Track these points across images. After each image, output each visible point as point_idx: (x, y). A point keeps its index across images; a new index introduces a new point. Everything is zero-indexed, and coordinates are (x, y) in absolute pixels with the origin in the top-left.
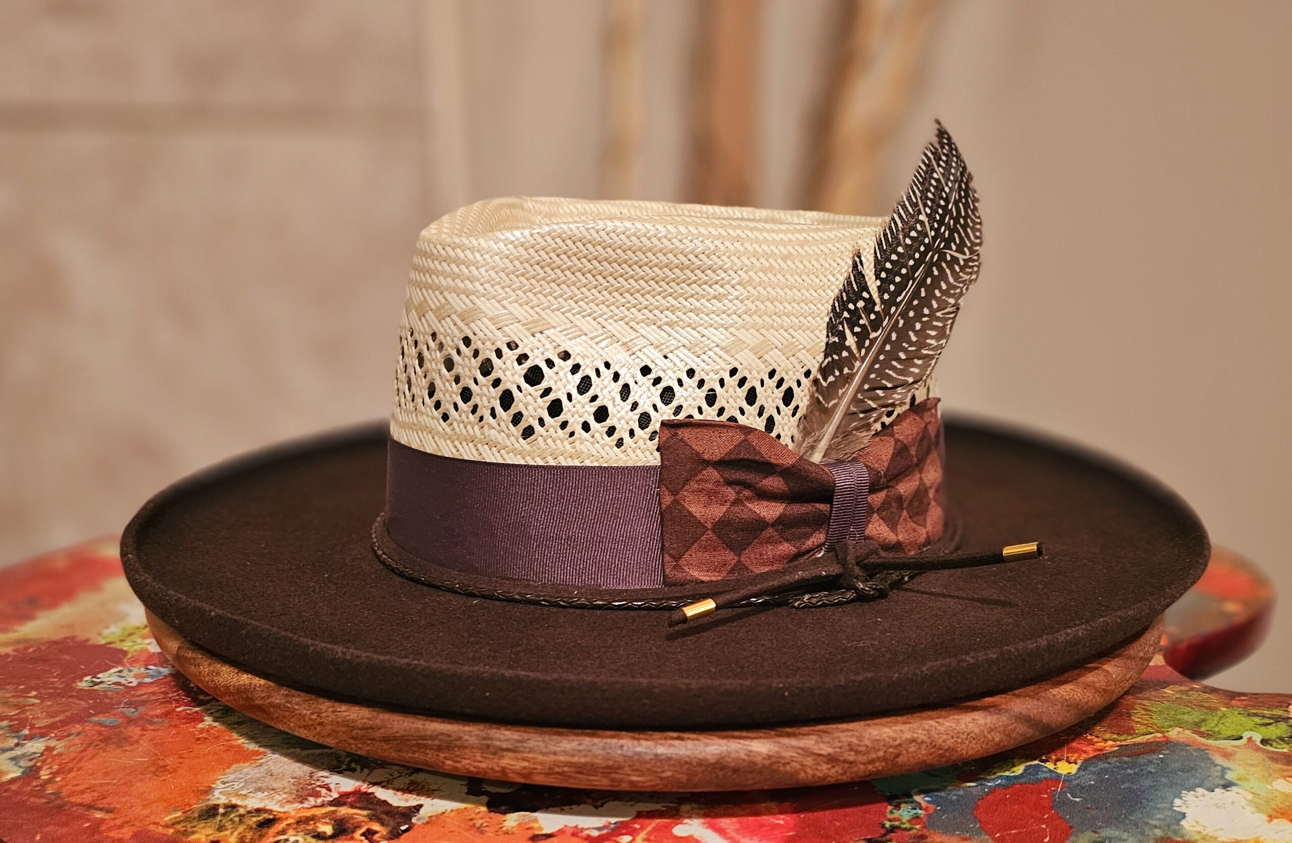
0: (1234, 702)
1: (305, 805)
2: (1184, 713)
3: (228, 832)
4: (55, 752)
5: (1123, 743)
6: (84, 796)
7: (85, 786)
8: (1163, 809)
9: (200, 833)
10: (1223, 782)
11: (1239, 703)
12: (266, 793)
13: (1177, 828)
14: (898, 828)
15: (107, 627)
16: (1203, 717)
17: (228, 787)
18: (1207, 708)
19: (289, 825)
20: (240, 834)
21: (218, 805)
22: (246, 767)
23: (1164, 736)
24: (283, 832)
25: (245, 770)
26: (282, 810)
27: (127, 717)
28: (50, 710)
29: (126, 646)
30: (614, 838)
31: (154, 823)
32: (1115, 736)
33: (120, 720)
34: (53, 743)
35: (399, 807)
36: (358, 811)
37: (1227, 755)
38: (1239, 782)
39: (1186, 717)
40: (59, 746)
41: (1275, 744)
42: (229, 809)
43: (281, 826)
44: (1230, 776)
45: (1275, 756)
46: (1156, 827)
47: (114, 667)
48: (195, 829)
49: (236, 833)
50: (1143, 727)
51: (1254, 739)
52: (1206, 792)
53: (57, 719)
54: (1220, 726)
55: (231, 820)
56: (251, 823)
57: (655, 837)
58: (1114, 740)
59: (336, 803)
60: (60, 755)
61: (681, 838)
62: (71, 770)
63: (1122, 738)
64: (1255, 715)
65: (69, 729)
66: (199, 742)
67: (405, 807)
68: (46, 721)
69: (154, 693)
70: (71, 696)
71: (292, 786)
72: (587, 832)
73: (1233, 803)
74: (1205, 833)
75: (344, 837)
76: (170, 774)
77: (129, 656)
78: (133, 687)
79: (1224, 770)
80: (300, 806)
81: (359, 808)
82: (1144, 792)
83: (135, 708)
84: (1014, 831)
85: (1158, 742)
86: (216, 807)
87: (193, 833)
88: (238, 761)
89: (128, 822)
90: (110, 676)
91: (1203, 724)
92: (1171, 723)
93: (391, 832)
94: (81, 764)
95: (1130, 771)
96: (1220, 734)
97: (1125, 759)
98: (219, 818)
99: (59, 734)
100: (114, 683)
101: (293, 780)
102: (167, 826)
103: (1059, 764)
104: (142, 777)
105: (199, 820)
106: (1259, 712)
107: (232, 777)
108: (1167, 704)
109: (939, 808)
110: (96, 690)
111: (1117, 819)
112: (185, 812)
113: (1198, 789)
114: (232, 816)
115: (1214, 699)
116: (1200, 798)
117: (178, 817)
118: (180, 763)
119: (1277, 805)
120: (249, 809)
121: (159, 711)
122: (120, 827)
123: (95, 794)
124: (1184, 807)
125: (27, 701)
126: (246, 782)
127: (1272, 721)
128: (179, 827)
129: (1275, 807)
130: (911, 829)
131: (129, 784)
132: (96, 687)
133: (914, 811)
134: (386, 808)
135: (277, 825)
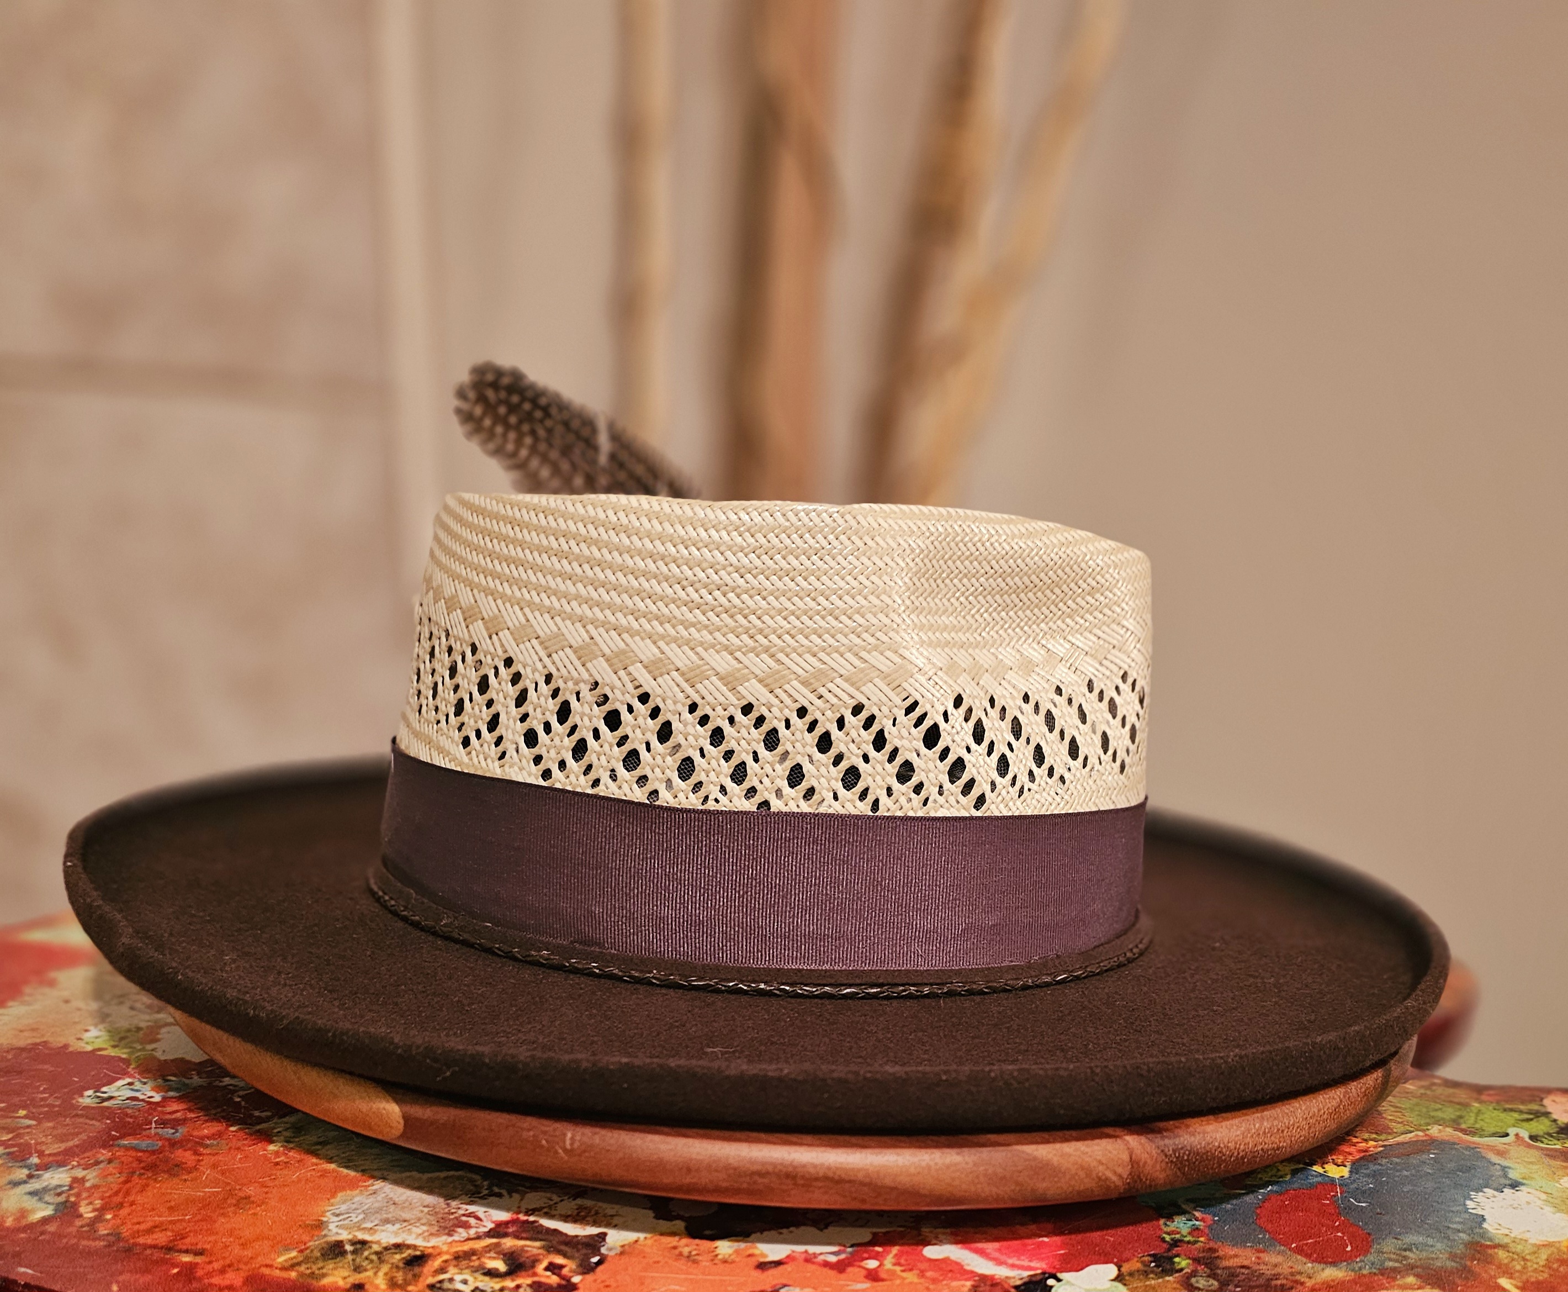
0: (1484, 1097)
1: (456, 1238)
2: (1436, 1110)
3: (369, 1273)
4: (88, 1185)
5: (1386, 1143)
6: (154, 1236)
8: (1459, 1212)
9: (333, 1275)
10: (1509, 1181)
11: (1490, 1098)
12: (398, 1226)
13: (1481, 1232)
14: (1180, 1240)
16: (1458, 1113)
18: (1459, 1104)
19: (446, 1262)
21: (341, 1241)
23: (1426, 1135)
26: (429, 1245)
27: (168, 1140)
28: (55, 1133)
30: (858, 1264)
31: (267, 1266)
32: (1374, 1136)
34: (79, 1173)
35: (577, 1236)
36: (528, 1243)
37: (1501, 1153)
38: (1524, 1181)
39: (1439, 1114)
40: (91, 1176)
41: (1545, 1140)
42: (359, 1246)
43: (436, 1263)
44: (1513, 1175)
45: (1551, 1153)
46: (1459, 1231)
47: (117, 1079)
48: (324, 1271)
50: (1400, 1125)
51: (1521, 1135)
52: (1496, 1193)
53: (71, 1144)
54: (1481, 1123)
55: (367, 1259)
56: (395, 1261)
57: (906, 1260)
58: (1374, 1140)
59: (495, 1234)
60: (96, 1186)
62: (120, 1206)
63: (1383, 1137)
64: (1512, 1110)
65: (94, 1155)
66: (279, 1167)
68: (56, 1146)
70: (77, 1115)
72: (821, 1257)
73: (1528, 1203)
74: (1512, 1235)
75: (524, 1273)
76: (259, 1206)
78: (157, 1103)
79: (1502, 1169)
80: (450, 1239)
81: (528, 1239)
82: (1430, 1194)
83: (172, 1129)
84: (1310, 1241)
85: (1423, 1141)
86: (339, 1244)
88: (343, 1189)
89: (230, 1266)
90: (118, 1090)
91: (1462, 1121)
92: (1428, 1120)
93: (581, 1266)
94: (132, 1198)
95: (1406, 1173)
96: (1483, 1130)
97: (1396, 1159)
98: (350, 1256)
99: (82, 1161)
100: (130, 1099)
101: (426, 1210)
102: (284, 1269)
103: (1327, 1167)
104: (222, 1211)
105: (324, 1260)
106: (1513, 1108)
107: (344, 1207)
108: (1414, 1100)
109: (1218, 1218)
111: (1414, 1225)
112: (301, 1252)
113: (1486, 1190)
114: (366, 1253)
115: (1460, 1095)
116: (1492, 1199)
117: (295, 1258)
118: (266, 1193)
120: (384, 1245)
121: (206, 1131)
123: (169, 1234)
124: (1479, 1209)
125: (19, 1123)
126: (364, 1212)
127: (1531, 1116)
128: (301, 1268)
130: (1195, 1241)
131: (209, 1219)
132: (106, 1104)
133: (1191, 1223)
134: (561, 1238)
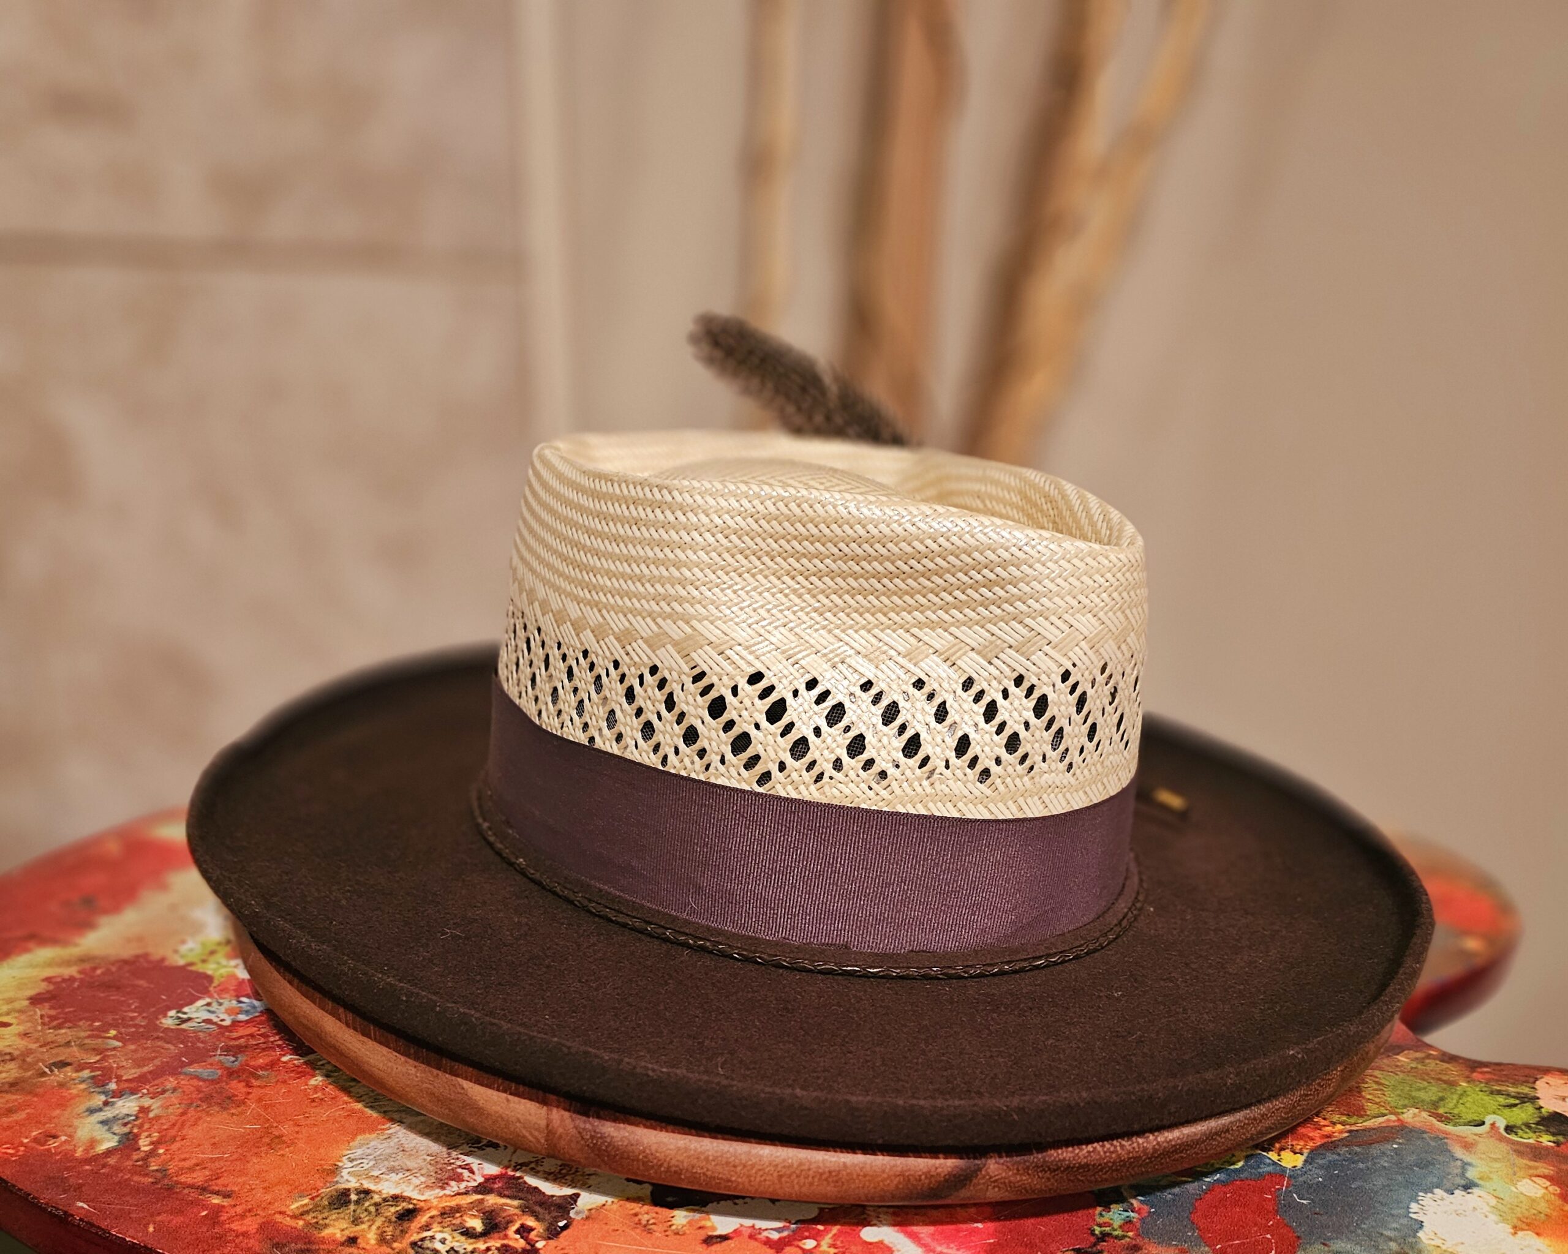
0: (1475, 1074)
1: (447, 1192)
2: (1419, 1090)
3: (364, 1226)
4: (151, 1115)
5: (1353, 1127)
6: (194, 1175)
7: (194, 1161)
8: (1399, 1216)
9: (334, 1226)
10: (1463, 1182)
11: (1480, 1076)
12: (401, 1175)
13: (1414, 1240)
14: (1109, 1235)
15: (183, 942)
16: (1441, 1094)
17: (357, 1165)
18: (1445, 1082)
19: (432, 1217)
20: (378, 1228)
21: (349, 1190)
22: (373, 1140)
23: (1399, 1120)
24: (427, 1227)
25: (372, 1144)
26: (422, 1198)
27: (227, 1069)
28: (135, 1056)
29: (209, 969)
30: (796, 1243)
31: (280, 1213)
32: (1345, 1118)
33: (219, 1072)
34: (147, 1102)
35: (553, 1196)
36: (508, 1201)
37: (1468, 1146)
38: (1481, 1182)
39: (1422, 1095)
40: (156, 1106)
41: (1520, 1132)
42: (362, 1196)
43: (423, 1219)
44: (1471, 1174)
45: (1522, 1149)
46: (1391, 1239)
47: (199, 998)
48: (327, 1221)
49: (374, 1228)
50: (1375, 1106)
51: (1497, 1125)
52: (1445, 1195)
53: (145, 1069)
54: (1461, 1107)
55: (366, 1210)
56: (389, 1214)
57: (842, 1242)
58: (1343, 1123)
59: (482, 1189)
60: (157, 1118)
61: (871, 1244)
62: (173, 1139)
63: (1352, 1120)
64: (1499, 1093)
65: (162, 1083)
66: (314, 1104)
67: (560, 1197)
68: (133, 1071)
69: (252, 1036)
70: (158, 1038)
71: (429, 1166)
72: (765, 1234)
73: (1474, 1208)
74: (1444, 1247)
75: (496, 1235)
76: (288, 1147)
77: (216, 983)
78: (226, 1027)
79: (1465, 1165)
80: (442, 1193)
81: (508, 1197)
82: (1376, 1192)
83: (233, 1056)
84: (1237, 1242)
85: (1392, 1128)
86: (346, 1193)
87: (326, 1226)
88: (363, 1132)
89: (250, 1211)
90: (197, 1010)
91: (1442, 1103)
92: (1406, 1102)
93: (547, 1229)
94: (184, 1132)
95: (1361, 1165)
96: (1460, 1117)
97: (1356, 1148)
98: (352, 1207)
99: (151, 1090)
100: (204, 1021)
101: (429, 1158)
102: (294, 1217)
103: (1283, 1153)
104: (256, 1150)
105: (330, 1210)
106: (1503, 1088)
107: (359, 1152)
108: (1401, 1075)
109: (1153, 1210)
110: (184, 1030)
111: (1347, 1227)
112: (312, 1199)
113: (1437, 1191)
114: (367, 1204)
115: (1453, 1071)
116: (1439, 1202)
117: (306, 1205)
118: (297, 1133)
119: (1522, 1213)
120: (384, 1196)
121: (261, 1061)
122: (243, 1216)
123: (207, 1173)
124: (1421, 1214)
125: (107, 1044)
126: (375, 1159)
127: (1517, 1102)
128: (309, 1218)
129: (1520, 1216)
130: (1124, 1237)
131: (243, 1159)
132: (184, 1026)
133: (1126, 1214)
134: (539, 1198)
135: (419, 1217)
